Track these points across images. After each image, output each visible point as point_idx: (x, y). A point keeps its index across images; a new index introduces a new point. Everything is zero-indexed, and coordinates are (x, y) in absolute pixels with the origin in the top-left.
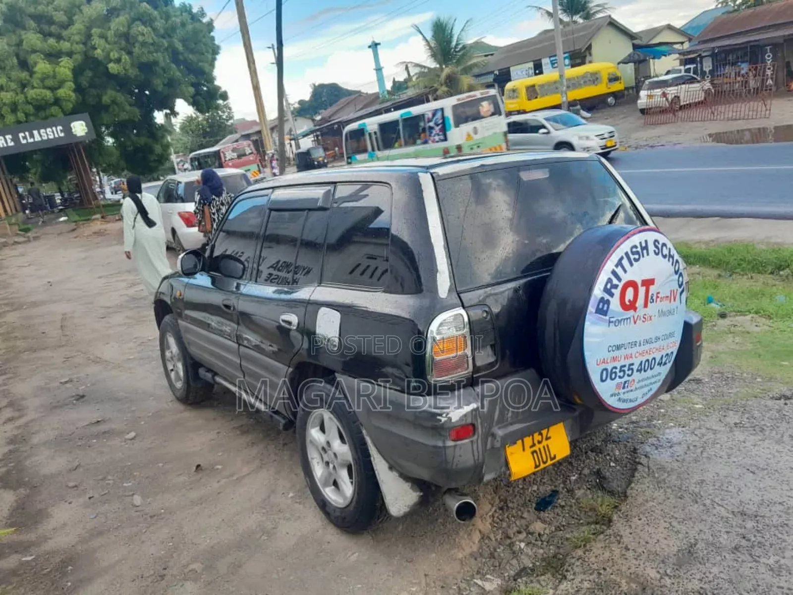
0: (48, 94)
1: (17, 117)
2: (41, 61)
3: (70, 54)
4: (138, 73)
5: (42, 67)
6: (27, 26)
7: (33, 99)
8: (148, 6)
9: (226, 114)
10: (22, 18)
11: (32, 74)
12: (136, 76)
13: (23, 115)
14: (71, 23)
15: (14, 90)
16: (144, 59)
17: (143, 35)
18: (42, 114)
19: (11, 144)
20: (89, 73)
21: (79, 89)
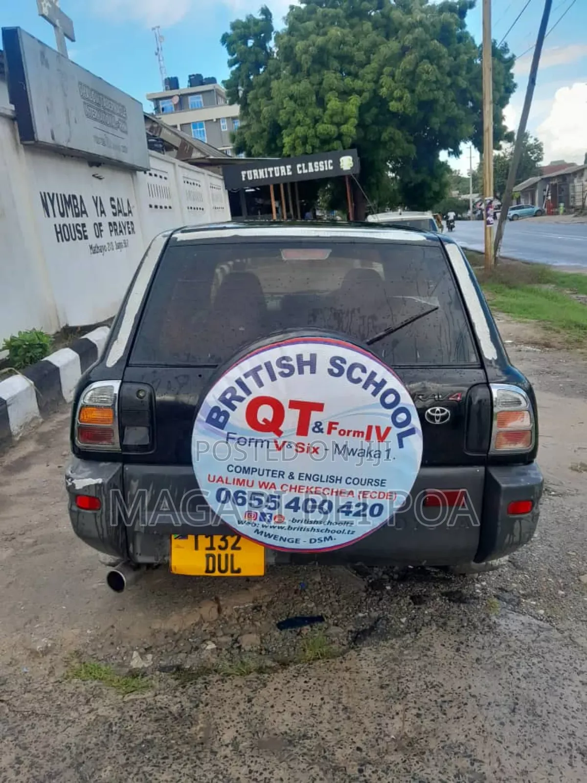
0: (333, 129)
1: (305, 149)
2: (333, 98)
3: (360, 93)
4: (417, 112)
5: (334, 103)
6: (330, 66)
7: (321, 134)
8: (438, 44)
9: (535, 155)
10: (328, 59)
11: (325, 109)
12: (415, 114)
13: (310, 147)
14: (368, 62)
15: (308, 125)
16: (425, 98)
17: (428, 73)
18: (327, 147)
19: (290, 173)
20: (374, 110)
21: (361, 125)
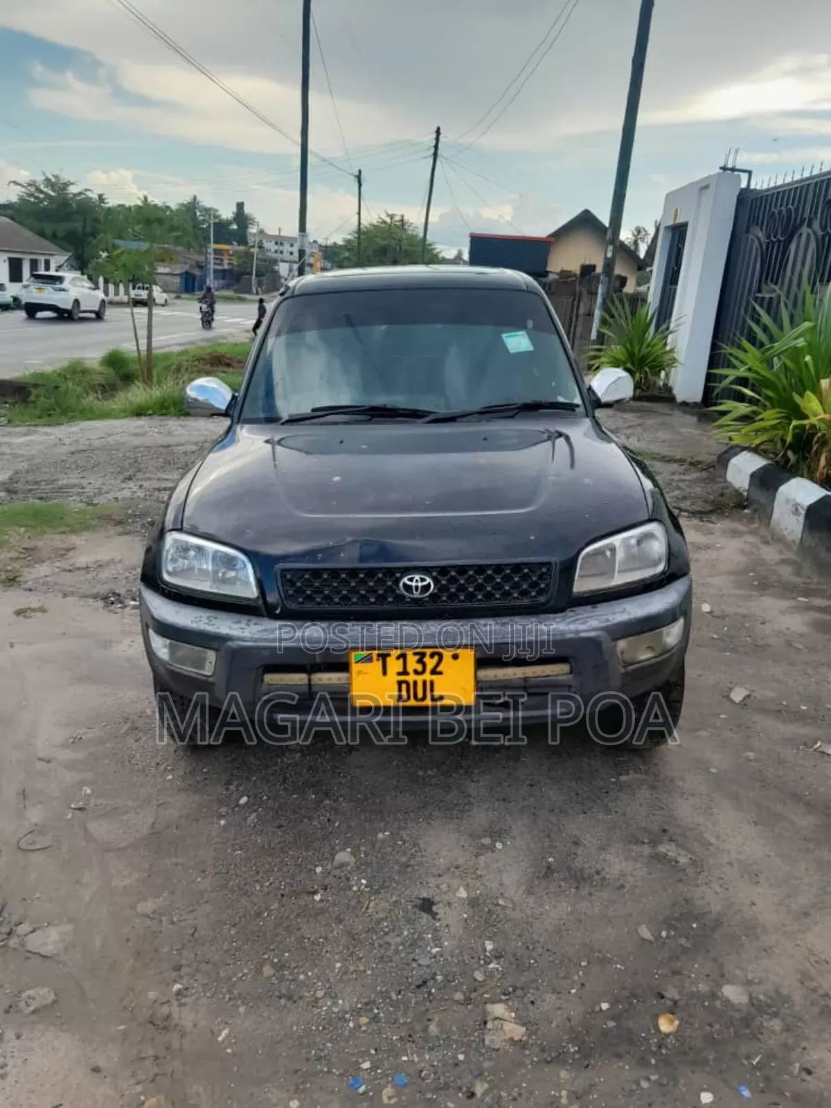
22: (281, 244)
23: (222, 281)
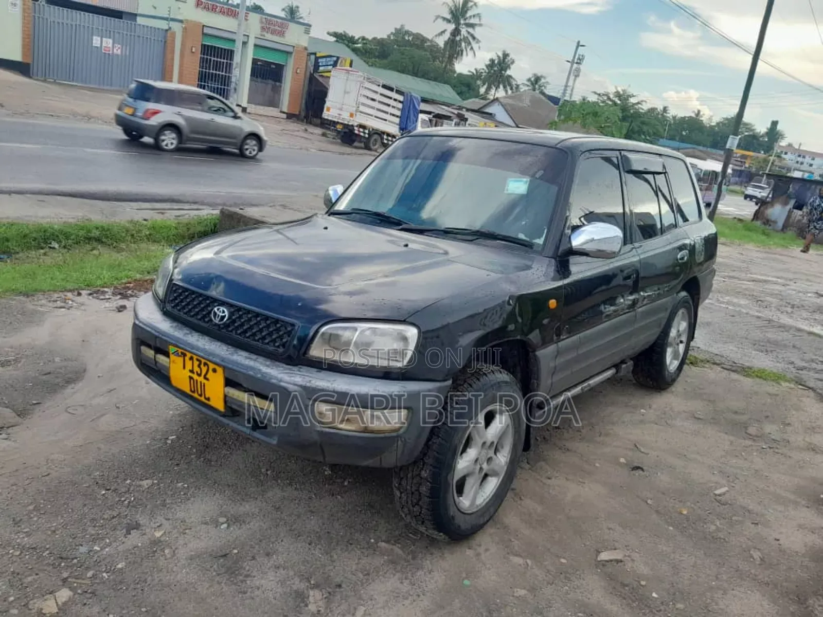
22: (804, 157)
23: (737, 179)
